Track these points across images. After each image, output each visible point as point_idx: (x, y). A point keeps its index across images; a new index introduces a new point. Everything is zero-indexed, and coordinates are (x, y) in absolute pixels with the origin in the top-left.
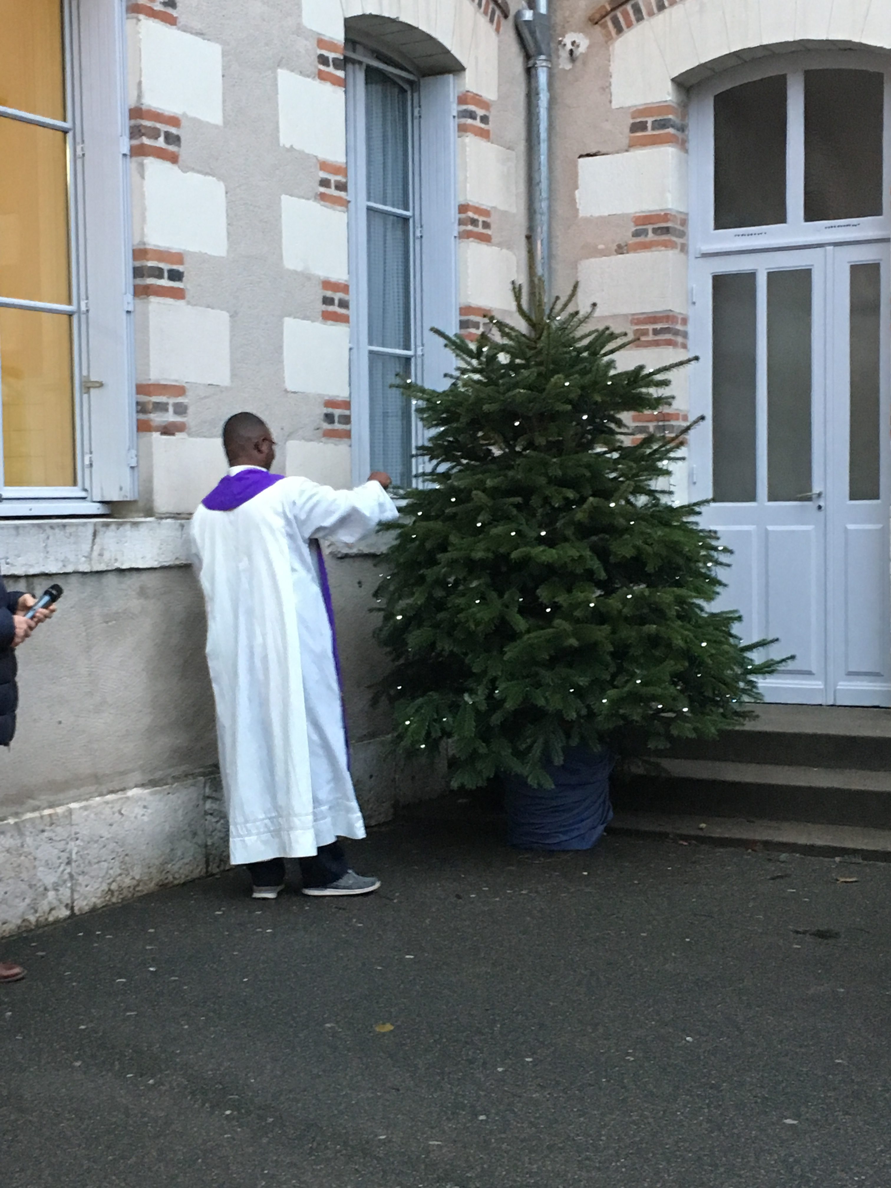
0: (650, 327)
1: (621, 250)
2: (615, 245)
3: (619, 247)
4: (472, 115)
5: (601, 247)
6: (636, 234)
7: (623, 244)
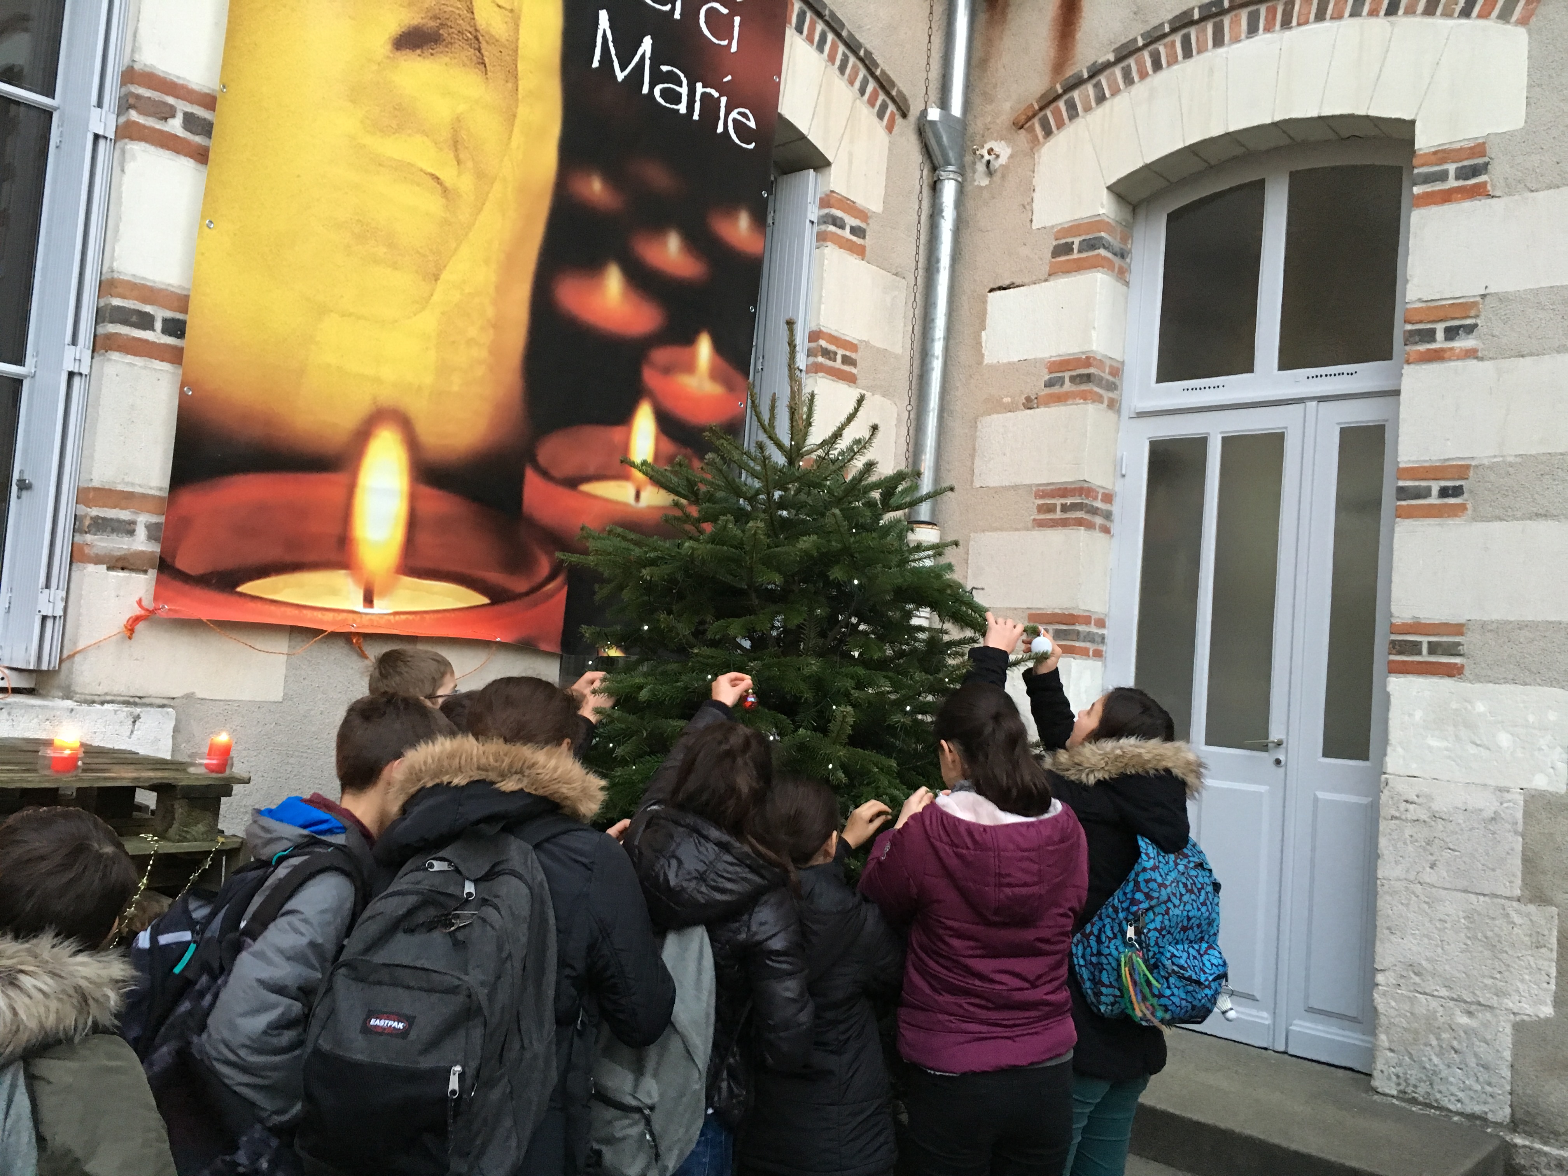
0: (1059, 502)
1: (1029, 404)
2: (1023, 397)
3: (1028, 399)
4: (839, 223)
5: (1007, 400)
6: (1049, 384)
7: (1033, 397)
